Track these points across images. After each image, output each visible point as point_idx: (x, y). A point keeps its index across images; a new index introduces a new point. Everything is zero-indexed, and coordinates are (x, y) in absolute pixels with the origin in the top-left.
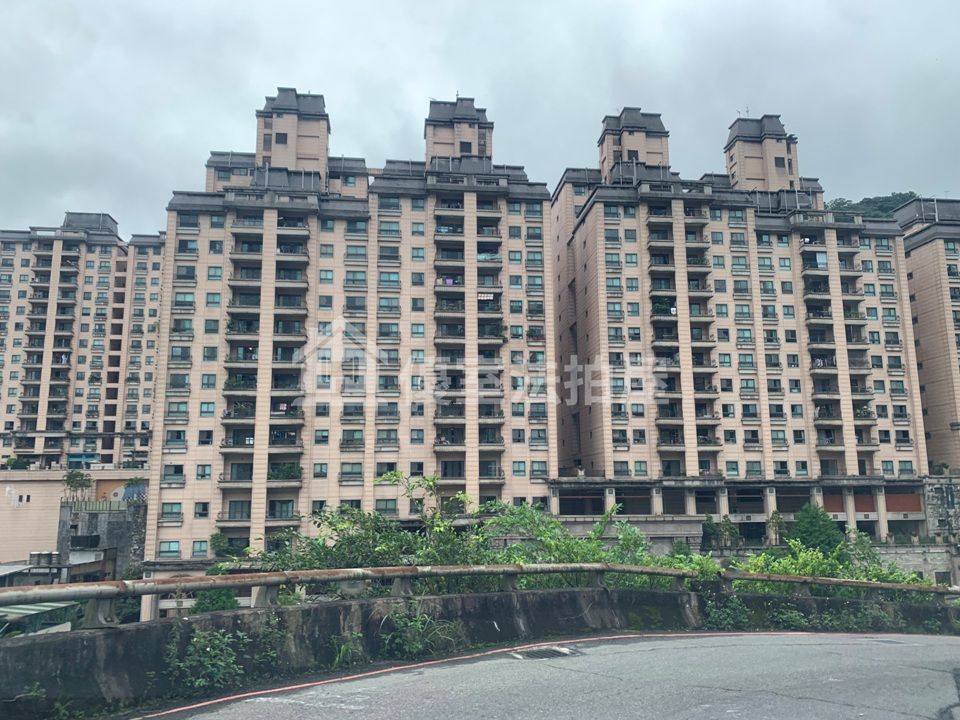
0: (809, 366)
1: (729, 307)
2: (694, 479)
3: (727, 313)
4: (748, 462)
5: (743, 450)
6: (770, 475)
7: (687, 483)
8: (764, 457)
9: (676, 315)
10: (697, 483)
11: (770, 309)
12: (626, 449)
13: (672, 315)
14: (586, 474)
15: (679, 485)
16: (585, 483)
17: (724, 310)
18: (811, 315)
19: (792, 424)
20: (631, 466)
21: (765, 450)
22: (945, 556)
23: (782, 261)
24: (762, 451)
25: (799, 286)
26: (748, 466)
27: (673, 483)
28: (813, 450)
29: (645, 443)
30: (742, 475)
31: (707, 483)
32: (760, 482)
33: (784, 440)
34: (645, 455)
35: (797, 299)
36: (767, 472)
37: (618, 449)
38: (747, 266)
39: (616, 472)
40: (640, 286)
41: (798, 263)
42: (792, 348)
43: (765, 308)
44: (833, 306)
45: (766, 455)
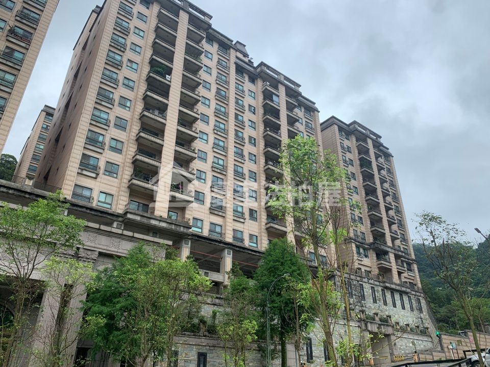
0: (264, 165)
1: (211, 102)
2: (161, 219)
3: (209, 106)
4: (211, 223)
5: (208, 212)
6: (229, 239)
7: (153, 222)
8: (225, 222)
9: (170, 82)
10: (164, 225)
11: (240, 118)
12: (94, 175)
13: (166, 80)
14: (36, 185)
15: (145, 221)
16: (30, 194)
17: (207, 102)
18: (268, 129)
19: (249, 203)
20: (95, 195)
21: (228, 216)
22: (358, 330)
23: (250, 93)
24: (224, 217)
25: (261, 111)
26: (210, 227)
27: (138, 218)
28: (264, 227)
29: (116, 178)
30: (206, 233)
31: (173, 227)
32: (220, 242)
33: (243, 213)
34: (115, 189)
35: (258, 118)
36: (227, 235)
37: (85, 172)
38: (227, 83)
39: (75, 194)
40: (142, 53)
41: (261, 97)
42: (253, 150)
43: (236, 115)
44: (281, 130)
45: (228, 220)
